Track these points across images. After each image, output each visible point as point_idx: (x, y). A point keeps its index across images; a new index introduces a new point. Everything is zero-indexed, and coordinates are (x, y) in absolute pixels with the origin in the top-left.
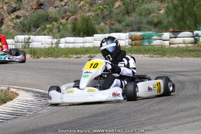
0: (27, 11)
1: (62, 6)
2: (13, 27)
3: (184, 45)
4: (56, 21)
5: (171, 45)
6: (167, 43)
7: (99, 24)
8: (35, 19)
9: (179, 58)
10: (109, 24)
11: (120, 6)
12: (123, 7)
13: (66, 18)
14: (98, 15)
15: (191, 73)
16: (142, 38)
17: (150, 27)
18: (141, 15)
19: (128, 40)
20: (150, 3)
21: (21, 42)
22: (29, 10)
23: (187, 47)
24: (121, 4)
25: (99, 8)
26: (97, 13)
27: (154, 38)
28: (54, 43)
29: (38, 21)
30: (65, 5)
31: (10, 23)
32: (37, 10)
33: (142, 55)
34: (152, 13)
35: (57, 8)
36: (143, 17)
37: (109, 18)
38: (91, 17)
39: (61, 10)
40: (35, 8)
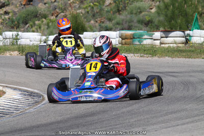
0: (16, 7)
1: (52, 2)
2: (2, 23)
3: (175, 45)
4: (45, 18)
5: (162, 45)
6: (158, 42)
7: (89, 22)
8: (24, 15)
9: (170, 59)
10: (99, 22)
11: (110, 4)
12: (114, 5)
13: (56, 15)
15: (182, 75)
16: (133, 37)
17: (141, 26)
18: (131, 13)
19: (118, 39)
20: (142, 1)
21: (10, 39)
22: (18, 5)
23: (178, 47)
24: (112, 2)
25: (90, 6)
26: (87, 10)
28: (42, 40)
29: (26, 17)
30: (55, 1)
32: (26, 6)
33: (132, 55)
34: (143, 11)
35: (47, 5)
36: (134, 15)
37: (99, 15)
38: (81, 15)
39: (51, 7)
40: (24, 3)
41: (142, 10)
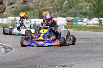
0: (18, 4)
1: (36, 2)
2: (10, 13)
4: (32, 11)
5: (87, 25)
6: (85, 24)
7: (55, 13)
8: (22, 9)
10: (60, 13)
12: (68, 4)
13: (38, 9)
14: (55, 8)
16: (73, 21)
17: (81, 15)
18: (77, 9)
21: (11, 20)
22: (19, 4)
23: (95, 26)
24: (67, 3)
25: (56, 5)
26: (54, 7)
27: (78, 21)
29: (23, 10)
30: (38, 2)
31: (9, 10)
32: (23, 4)
33: (69, 29)
35: (34, 4)
37: (60, 10)
38: (51, 9)
39: (36, 5)
40: (22, 3)
41: (82, 8)
